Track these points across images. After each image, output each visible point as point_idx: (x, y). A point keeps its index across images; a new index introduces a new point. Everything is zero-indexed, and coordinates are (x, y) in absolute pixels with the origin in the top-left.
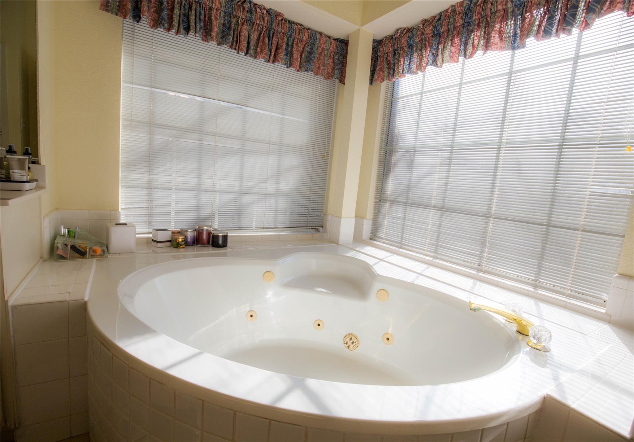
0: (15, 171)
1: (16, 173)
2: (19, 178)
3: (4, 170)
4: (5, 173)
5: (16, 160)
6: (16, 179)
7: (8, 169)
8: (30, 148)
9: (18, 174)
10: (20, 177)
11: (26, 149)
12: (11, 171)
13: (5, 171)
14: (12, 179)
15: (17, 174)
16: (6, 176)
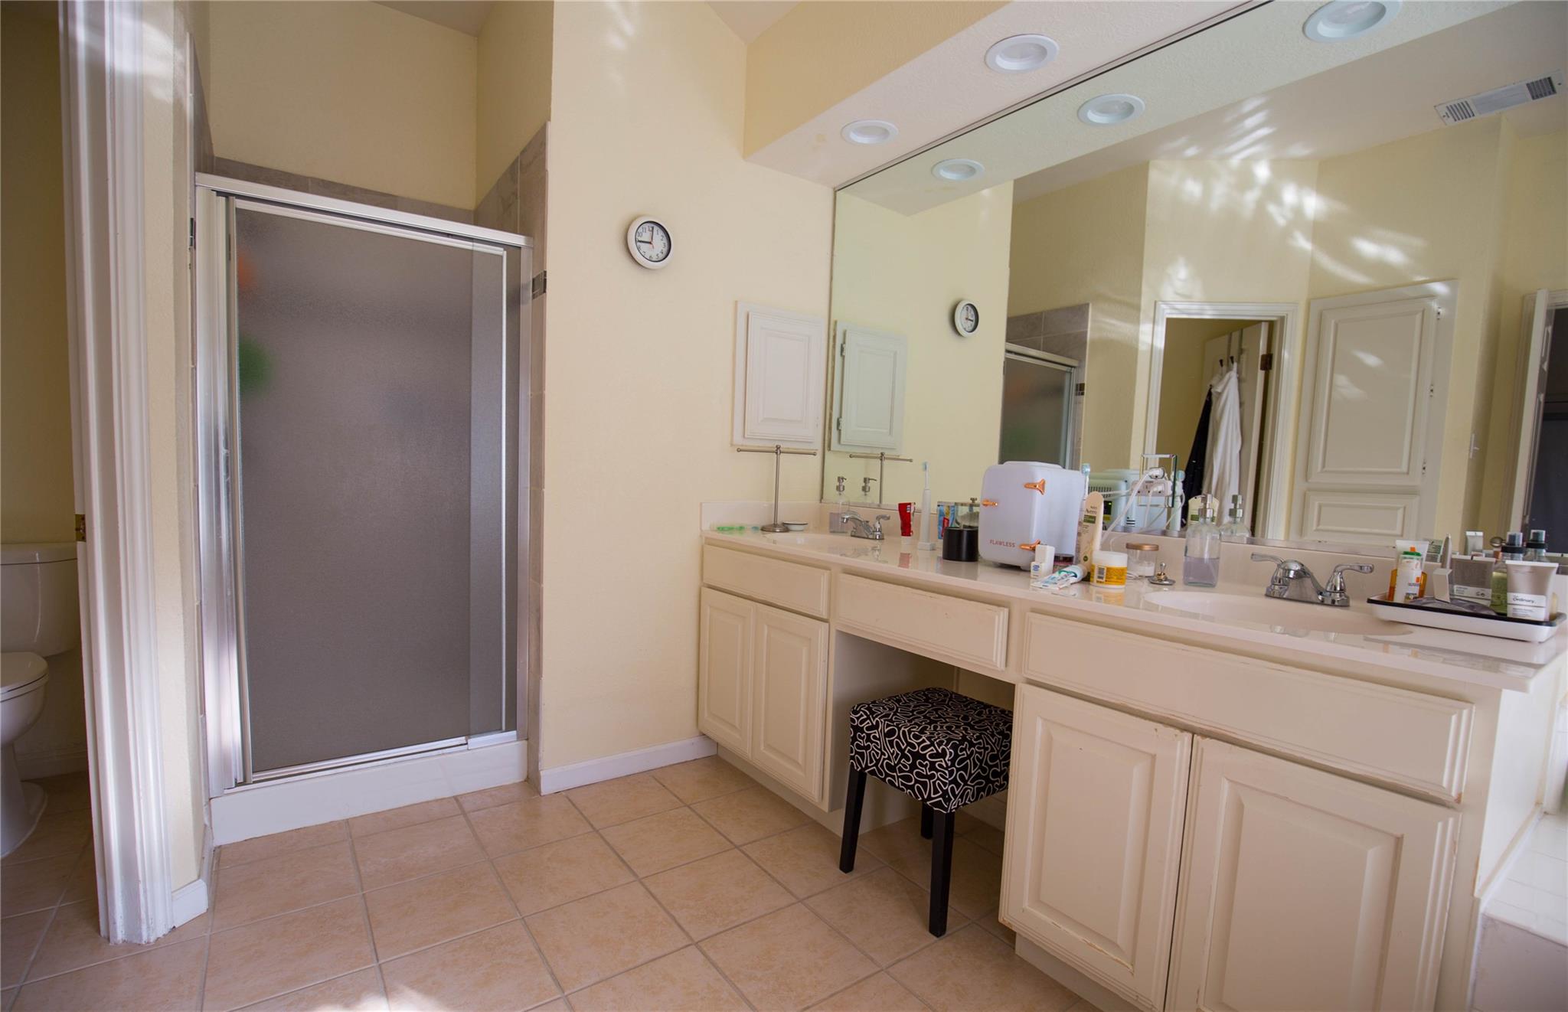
0: (1520, 596)
1: (1522, 600)
2: (1529, 613)
3: (1491, 590)
4: (1492, 596)
5: (1527, 570)
6: (1521, 615)
7: (1503, 587)
8: (1544, 532)
9: (1528, 603)
10: (1531, 611)
11: (1534, 533)
12: (1511, 596)
13: (1493, 591)
14: (1510, 615)
15: (1523, 602)
16: (1492, 602)
